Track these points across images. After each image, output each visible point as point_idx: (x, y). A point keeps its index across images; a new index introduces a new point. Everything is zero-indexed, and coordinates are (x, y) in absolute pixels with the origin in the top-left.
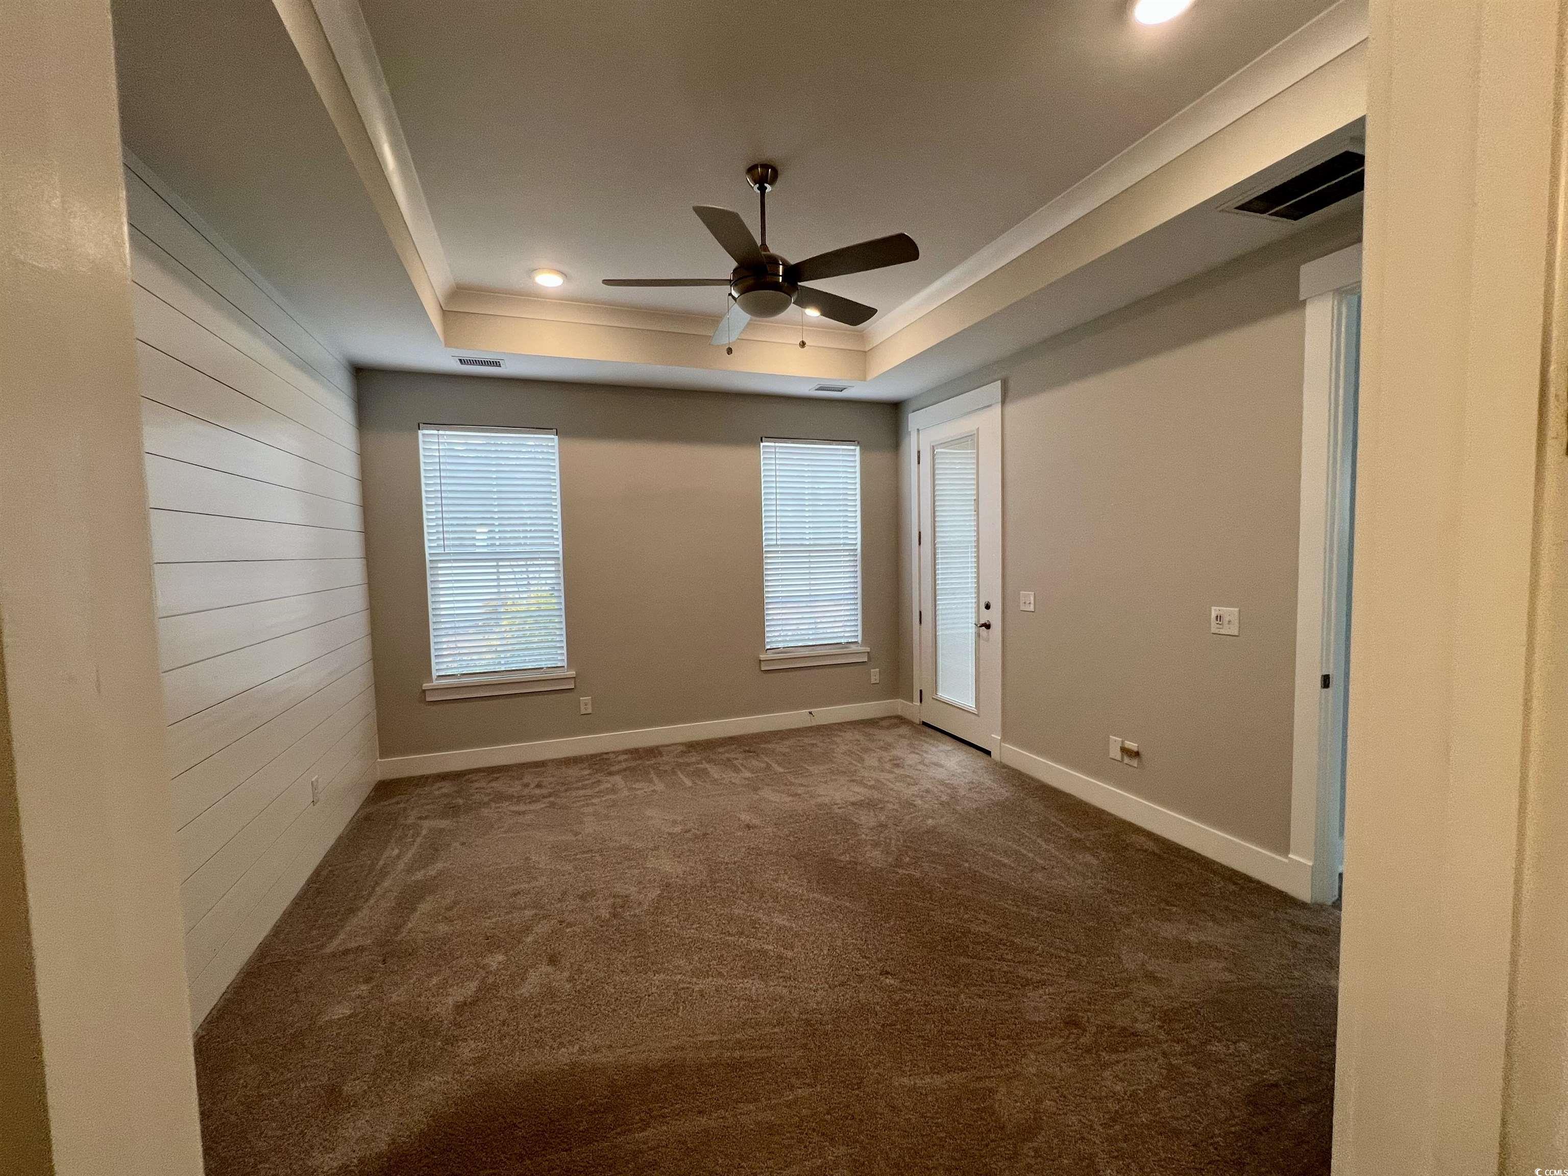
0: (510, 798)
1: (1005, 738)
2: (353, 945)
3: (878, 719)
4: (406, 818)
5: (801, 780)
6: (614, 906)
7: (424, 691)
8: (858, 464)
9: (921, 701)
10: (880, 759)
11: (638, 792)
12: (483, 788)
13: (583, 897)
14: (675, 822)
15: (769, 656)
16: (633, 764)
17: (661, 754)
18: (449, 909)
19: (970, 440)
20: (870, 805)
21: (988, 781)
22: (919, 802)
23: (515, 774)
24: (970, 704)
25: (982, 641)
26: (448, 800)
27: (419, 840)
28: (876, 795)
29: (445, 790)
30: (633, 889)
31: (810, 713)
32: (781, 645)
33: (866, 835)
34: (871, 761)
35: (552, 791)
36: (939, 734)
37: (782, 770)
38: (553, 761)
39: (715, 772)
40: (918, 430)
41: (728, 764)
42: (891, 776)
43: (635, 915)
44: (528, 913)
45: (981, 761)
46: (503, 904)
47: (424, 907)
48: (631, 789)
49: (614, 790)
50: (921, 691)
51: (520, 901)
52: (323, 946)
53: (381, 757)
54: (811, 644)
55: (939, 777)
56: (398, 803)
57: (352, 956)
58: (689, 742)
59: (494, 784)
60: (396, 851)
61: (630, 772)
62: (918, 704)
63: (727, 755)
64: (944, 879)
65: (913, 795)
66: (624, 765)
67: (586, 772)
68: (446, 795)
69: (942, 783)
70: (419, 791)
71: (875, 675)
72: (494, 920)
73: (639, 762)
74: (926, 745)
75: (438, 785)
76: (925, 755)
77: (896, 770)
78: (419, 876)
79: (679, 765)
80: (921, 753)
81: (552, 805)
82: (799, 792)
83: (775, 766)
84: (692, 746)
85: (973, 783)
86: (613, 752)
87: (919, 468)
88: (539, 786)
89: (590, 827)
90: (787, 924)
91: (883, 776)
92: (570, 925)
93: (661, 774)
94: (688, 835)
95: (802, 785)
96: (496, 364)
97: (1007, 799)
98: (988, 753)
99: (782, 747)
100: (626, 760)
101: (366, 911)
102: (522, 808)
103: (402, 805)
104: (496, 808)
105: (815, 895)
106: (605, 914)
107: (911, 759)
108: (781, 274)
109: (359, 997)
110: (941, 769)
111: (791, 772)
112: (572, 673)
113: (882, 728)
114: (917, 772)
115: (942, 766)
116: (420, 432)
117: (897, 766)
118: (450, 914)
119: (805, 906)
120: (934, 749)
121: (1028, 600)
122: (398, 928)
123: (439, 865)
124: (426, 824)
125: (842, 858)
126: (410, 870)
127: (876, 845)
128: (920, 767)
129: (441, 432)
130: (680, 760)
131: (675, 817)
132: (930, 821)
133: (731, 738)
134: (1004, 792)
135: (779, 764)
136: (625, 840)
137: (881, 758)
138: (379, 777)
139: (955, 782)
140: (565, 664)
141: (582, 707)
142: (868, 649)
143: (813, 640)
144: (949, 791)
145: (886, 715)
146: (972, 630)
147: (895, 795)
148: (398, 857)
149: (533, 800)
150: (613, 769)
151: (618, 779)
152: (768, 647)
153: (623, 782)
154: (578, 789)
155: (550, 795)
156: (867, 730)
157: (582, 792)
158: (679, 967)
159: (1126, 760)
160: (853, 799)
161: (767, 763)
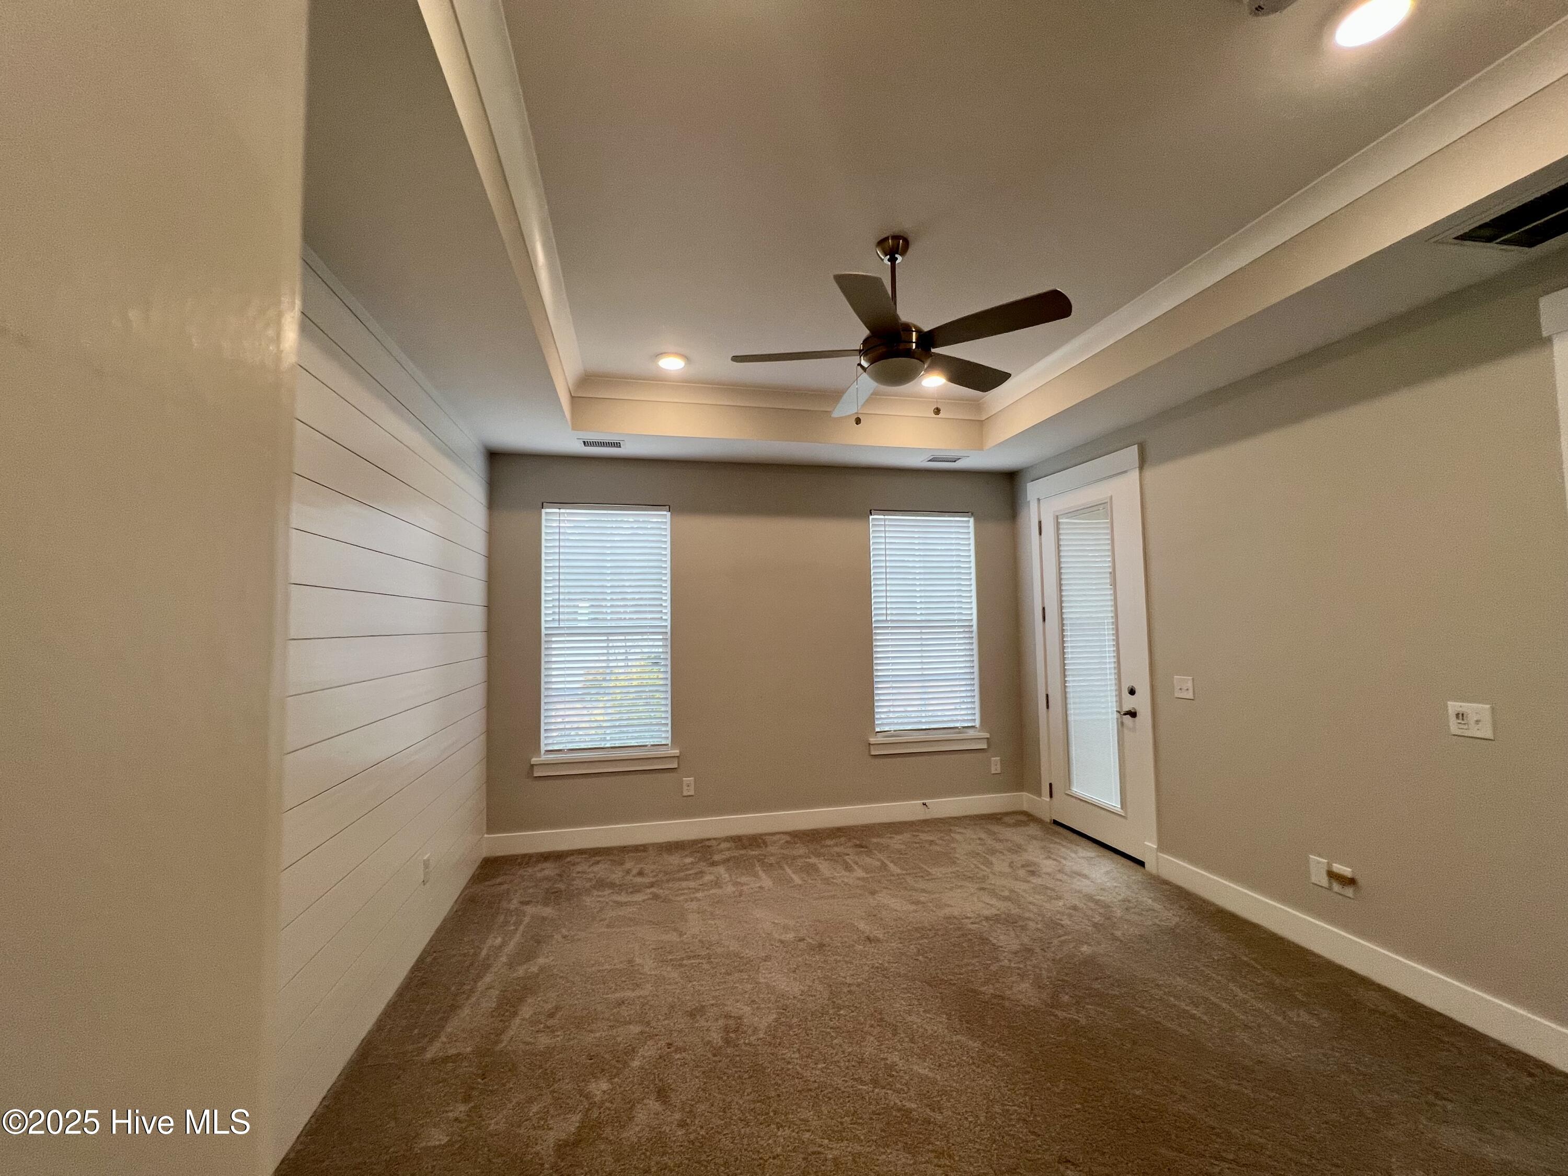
0: (612, 885)
1: (1163, 846)
2: (453, 1051)
3: (1000, 814)
4: (510, 901)
5: (921, 885)
6: (726, 1029)
7: (532, 766)
8: (972, 536)
9: (1051, 796)
10: (1011, 865)
11: (745, 888)
12: (584, 872)
13: (692, 1015)
14: (786, 928)
15: (880, 739)
16: (736, 853)
17: (765, 843)
18: (551, 1015)
19: (1104, 508)
20: (1010, 921)
21: (1147, 899)
22: (1066, 921)
23: (616, 858)
24: (1114, 803)
25: (1126, 731)
26: (550, 884)
27: (522, 928)
28: (1015, 911)
29: (547, 872)
30: (747, 1009)
31: (924, 804)
32: (893, 728)
33: (1010, 961)
34: (1000, 864)
35: (654, 880)
36: (1075, 836)
37: (899, 871)
38: (653, 845)
39: (824, 867)
40: (1039, 500)
41: (836, 859)
42: (1025, 886)
43: (750, 1044)
44: (635, 1029)
45: (1133, 874)
46: (606, 1015)
47: (526, 1011)
48: (736, 884)
49: (717, 884)
50: (1051, 785)
51: (624, 1011)
52: (424, 1049)
53: (487, 833)
54: (924, 727)
55: (1086, 890)
56: (500, 884)
57: (450, 1066)
58: (794, 831)
59: (596, 869)
60: (499, 940)
61: (737, 863)
62: (1048, 799)
63: (836, 849)
64: (1118, 1029)
65: (1058, 912)
66: (727, 854)
67: (688, 860)
68: (547, 879)
69: (1090, 898)
70: (521, 872)
71: (995, 763)
72: (598, 1035)
73: (743, 852)
74: (1063, 850)
75: (540, 866)
76: (1064, 862)
77: (1031, 879)
78: (521, 971)
79: (785, 857)
80: (1059, 859)
81: (656, 897)
82: (922, 899)
83: (891, 866)
84: (798, 837)
85: (1129, 901)
86: (714, 839)
87: (1040, 539)
88: (641, 874)
89: (694, 926)
90: (931, 1075)
91: (1020, 887)
92: (678, 1050)
93: (768, 868)
94: (802, 945)
95: (924, 891)
96: (617, 445)
97: (1177, 925)
98: (1141, 864)
99: (897, 842)
100: (729, 849)
101: (467, 1011)
102: (623, 898)
103: (505, 886)
104: (599, 896)
105: (959, 1037)
106: (716, 1037)
107: (1048, 865)
108: (914, 341)
109: (456, 1119)
110: (1087, 882)
111: (910, 874)
112: (676, 752)
113: (1008, 825)
114: (1059, 883)
115: (1086, 877)
116: (544, 511)
117: (1033, 873)
118: (550, 1022)
119: (949, 1051)
120: (1073, 855)
121: (1183, 685)
122: (500, 1033)
123: (541, 961)
124: (530, 910)
125: (983, 989)
126: (511, 965)
127: (1023, 976)
128: (1059, 876)
129: (562, 511)
130: (785, 852)
131: (786, 921)
132: (1085, 948)
133: (839, 829)
134: (1170, 916)
135: (895, 864)
136: (734, 946)
137: (1012, 862)
138: (485, 853)
139: (1104, 898)
140: (669, 742)
141: (685, 788)
142: (987, 735)
143: (926, 723)
144: (1101, 911)
145: (1010, 810)
146: (1112, 717)
147: (1035, 910)
148: (501, 947)
149: (636, 889)
150: (716, 858)
151: (721, 870)
152: (878, 729)
153: (727, 875)
154: (680, 879)
155: (652, 885)
156: (989, 827)
157: (684, 884)
158: (805, 1121)
159: (1336, 887)
160: (987, 912)
161: (883, 863)
